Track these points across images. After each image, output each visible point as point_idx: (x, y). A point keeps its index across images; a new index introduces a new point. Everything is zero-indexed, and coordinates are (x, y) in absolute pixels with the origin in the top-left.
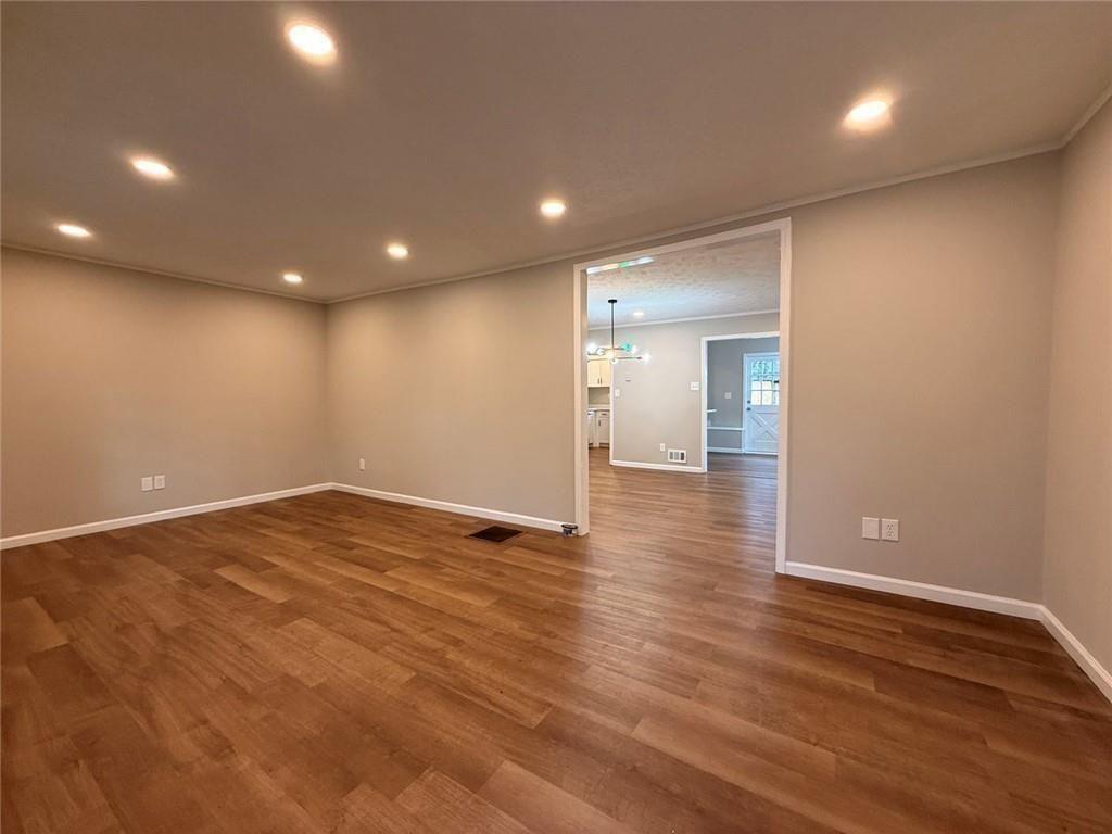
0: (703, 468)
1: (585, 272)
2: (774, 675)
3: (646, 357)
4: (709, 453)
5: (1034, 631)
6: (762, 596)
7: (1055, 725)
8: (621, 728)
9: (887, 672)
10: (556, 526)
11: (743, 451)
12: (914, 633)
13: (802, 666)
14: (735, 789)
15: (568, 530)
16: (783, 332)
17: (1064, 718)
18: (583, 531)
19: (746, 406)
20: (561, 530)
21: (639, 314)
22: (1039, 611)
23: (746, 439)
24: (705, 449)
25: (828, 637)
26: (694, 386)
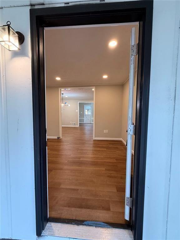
0: (78, 126)
1: (61, 89)
2: (95, 150)
3: (69, 105)
4: (80, 123)
5: (121, 142)
6: (92, 143)
7: (122, 149)
8: (79, 160)
9: (107, 148)
10: (56, 137)
11: (84, 123)
12: (110, 144)
13: (98, 149)
14: (94, 161)
15: (58, 138)
16: (94, 102)
17: (123, 148)
18: (61, 138)
19: (85, 114)
20: (57, 138)
21: (67, 97)
22: (121, 139)
23: (85, 121)
24: (79, 123)
25: (101, 146)
26: (77, 111)
